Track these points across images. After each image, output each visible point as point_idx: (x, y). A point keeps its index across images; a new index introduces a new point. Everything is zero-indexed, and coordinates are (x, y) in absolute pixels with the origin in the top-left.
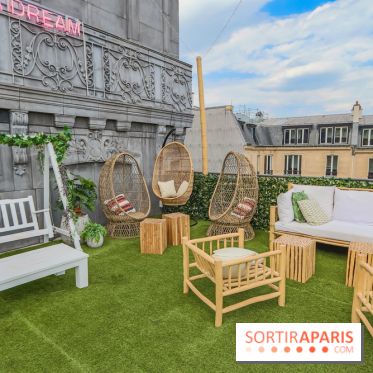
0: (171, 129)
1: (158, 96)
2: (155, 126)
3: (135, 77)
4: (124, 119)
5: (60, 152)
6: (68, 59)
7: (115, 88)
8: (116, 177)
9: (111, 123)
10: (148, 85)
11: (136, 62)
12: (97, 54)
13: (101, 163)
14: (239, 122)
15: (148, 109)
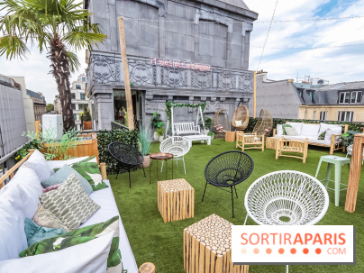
0: (242, 99)
1: (237, 86)
2: (235, 99)
3: (228, 81)
4: (223, 97)
5: (203, 109)
6: (205, 79)
7: (220, 86)
8: (219, 118)
9: (218, 98)
10: (233, 83)
11: (229, 75)
12: (215, 75)
13: (214, 113)
14: (298, 89)
15: (233, 92)
